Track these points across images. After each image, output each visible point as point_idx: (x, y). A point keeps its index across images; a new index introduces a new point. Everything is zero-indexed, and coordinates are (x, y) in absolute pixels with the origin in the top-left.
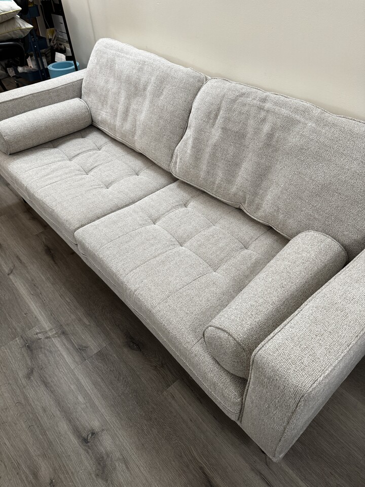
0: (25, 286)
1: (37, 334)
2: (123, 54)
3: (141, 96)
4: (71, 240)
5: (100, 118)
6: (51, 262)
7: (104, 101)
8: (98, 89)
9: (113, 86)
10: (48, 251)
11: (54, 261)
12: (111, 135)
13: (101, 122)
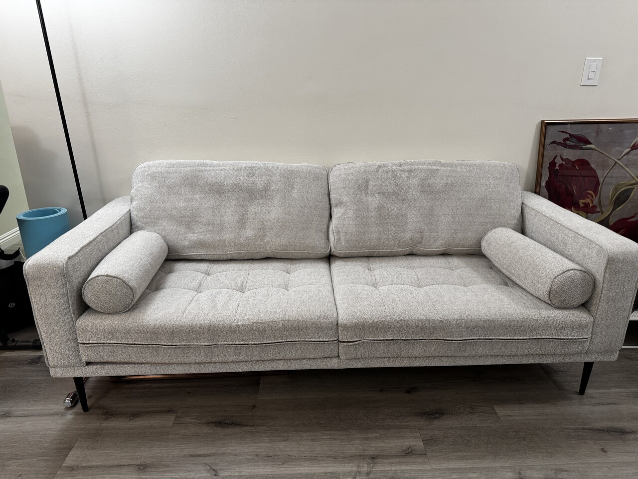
0: (258, 466)
2: (209, 168)
3: (262, 198)
4: (327, 340)
5: (186, 243)
6: (244, 428)
7: (189, 222)
8: (174, 212)
9: (204, 203)
10: (221, 424)
11: (246, 426)
12: (215, 254)
13: (190, 247)
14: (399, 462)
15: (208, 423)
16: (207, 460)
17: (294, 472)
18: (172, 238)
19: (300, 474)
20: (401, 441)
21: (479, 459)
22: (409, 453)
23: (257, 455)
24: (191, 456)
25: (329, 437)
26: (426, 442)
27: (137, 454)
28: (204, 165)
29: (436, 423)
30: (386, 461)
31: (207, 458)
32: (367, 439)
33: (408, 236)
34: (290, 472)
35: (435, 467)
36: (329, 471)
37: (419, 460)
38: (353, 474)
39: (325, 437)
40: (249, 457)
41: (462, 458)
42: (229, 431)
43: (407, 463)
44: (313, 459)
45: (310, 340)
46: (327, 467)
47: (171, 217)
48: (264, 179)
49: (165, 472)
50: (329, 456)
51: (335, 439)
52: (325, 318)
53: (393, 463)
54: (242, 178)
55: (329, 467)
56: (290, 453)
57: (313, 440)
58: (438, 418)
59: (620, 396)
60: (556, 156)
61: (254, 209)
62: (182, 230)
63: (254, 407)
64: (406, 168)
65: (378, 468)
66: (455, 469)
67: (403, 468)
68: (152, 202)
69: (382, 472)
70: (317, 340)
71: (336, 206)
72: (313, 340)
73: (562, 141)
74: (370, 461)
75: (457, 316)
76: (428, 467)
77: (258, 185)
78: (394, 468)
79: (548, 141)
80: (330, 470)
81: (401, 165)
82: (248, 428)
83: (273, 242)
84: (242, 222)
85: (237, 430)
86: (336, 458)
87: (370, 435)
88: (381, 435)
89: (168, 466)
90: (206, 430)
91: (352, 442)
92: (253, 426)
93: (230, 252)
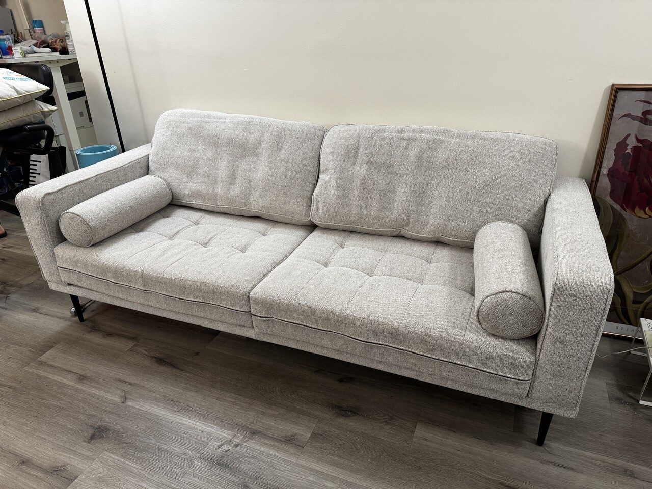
0: (159, 406)
1: (219, 447)
2: (213, 120)
3: (252, 155)
4: (238, 309)
5: (187, 192)
6: (175, 370)
7: (190, 172)
8: (180, 161)
9: (204, 154)
10: (161, 361)
11: (178, 369)
12: (208, 206)
13: (190, 196)
14: (272, 446)
15: (152, 357)
16: (127, 388)
17: (180, 421)
18: (175, 185)
19: (183, 425)
20: (292, 426)
21: (351, 471)
22: (289, 440)
23: (165, 397)
24: (120, 380)
25: (233, 400)
26: (316, 436)
27: (88, 366)
28: (209, 116)
29: (341, 420)
30: (262, 440)
31: (129, 386)
32: (263, 413)
33: (393, 215)
34: (176, 420)
35: (301, 462)
36: (207, 431)
37: (292, 450)
38: (224, 441)
39: (230, 400)
40: (158, 396)
41: (335, 464)
42: (162, 368)
43: (278, 449)
44: (204, 416)
45: (224, 306)
46: (209, 426)
47: (176, 165)
49: (93, 387)
50: (218, 418)
51: (236, 404)
52: (239, 288)
53: (266, 444)
54: (237, 133)
55: (211, 427)
56: (190, 404)
57: (218, 399)
58: (348, 416)
60: (629, 135)
61: (243, 166)
62: (185, 179)
63: (197, 354)
65: (251, 444)
66: (318, 472)
67: (271, 452)
68: (164, 149)
70: (230, 308)
72: (227, 306)
73: (640, 115)
74: (248, 435)
76: (294, 460)
77: (250, 142)
78: (262, 449)
79: (618, 113)
80: (209, 430)
82: (178, 371)
83: (257, 204)
84: (232, 177)
86: (222, 422)
87: (269, 411)
88: (279, 414)
89: (98, 383)
90: (147, 362)
91: (249, 412)
92: (183, 370)
93: (221, 206)
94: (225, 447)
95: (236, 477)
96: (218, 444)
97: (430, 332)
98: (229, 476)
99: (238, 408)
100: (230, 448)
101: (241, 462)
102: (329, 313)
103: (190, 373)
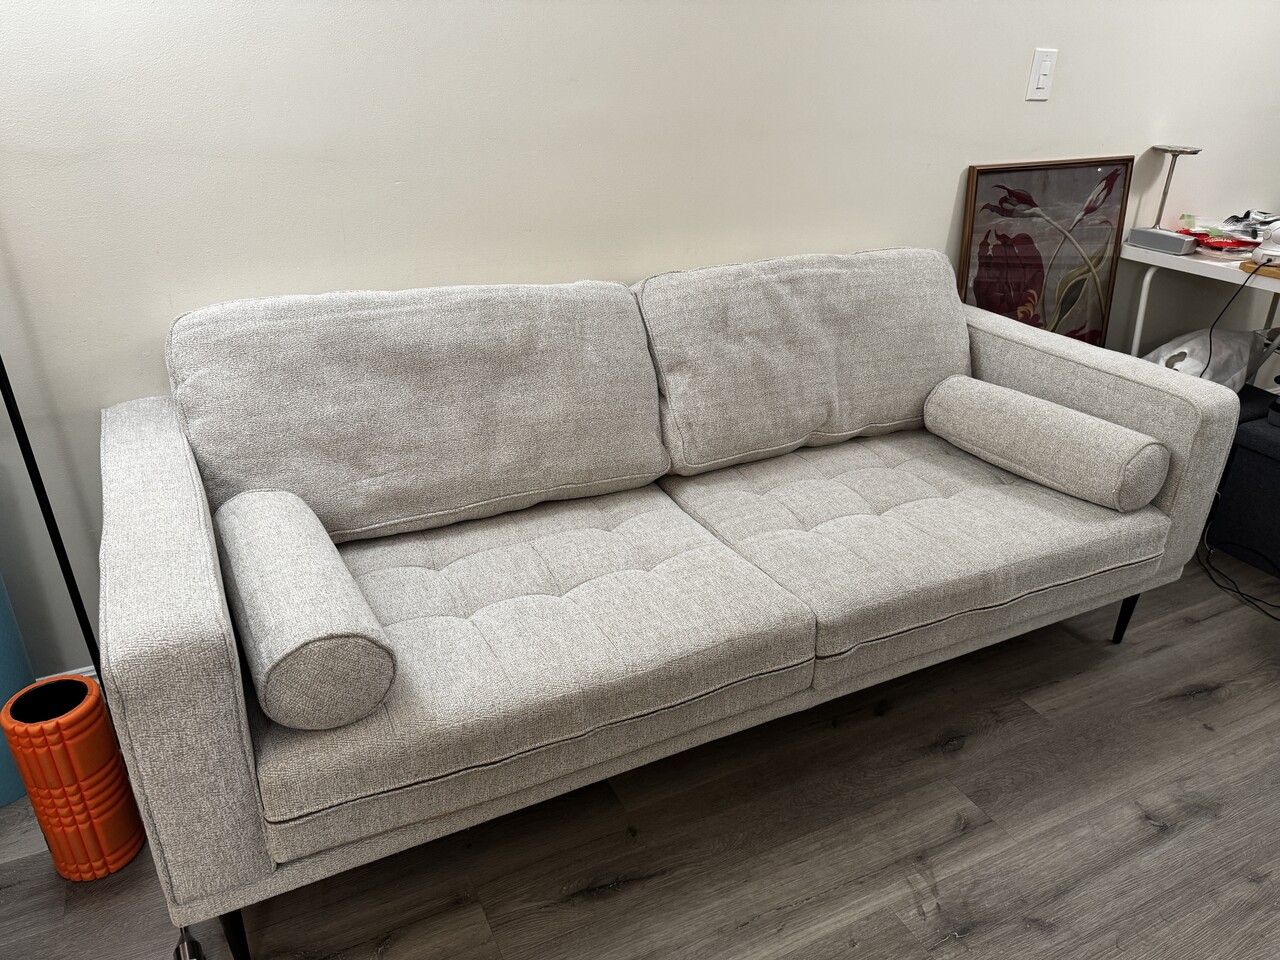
1: (922, 914)
2: (382, 312)
3: (521, 370)
5: (359, 503)
7: (357, 451)
8: (315, 432)
10: (593, 891)
12: (431, 517)
13: (368, 512)
14: (965, 851)
15: (569, 898)
17: (814, 938)
19: (827, 937)
20: (937, 809)
22: (965, 828)
23: (720, 931)
25: (818, 845)
26: (980, 795)
29: (963, 757)
30: (943, 856)
32: (883, 826)
33: (806, 413)
34: (806, 941)
35: (1021, 838)
36: (870, 911)
37: (991, 834)
38: (912, 901)
39: (812, 848)
40: (707, 941)
41: (1047, 808)
42: (624, 899)
43: (977, 848)
44: (826, 899)
45: (770, 670)
46: (860, 905)
47: (309, 445)
48: (518, 325)
50: (847, 883)
51: (832, 846)
53: (955, 856)
54: (469, 329)
55: (864, 902)
56: (776, 903)
57: (796, 862)
58: (960, 747)
59: (1163, 630)
60: (990, 231)
61: (509, 399)
62: (343, 472)
63: (633, 831)
64: (784, 274)
65: (942, 873)
66: (1051, 831)
67: (978, 858)
68: (251, 415)
69: (953, 878)
70: (783, 666)
71: (671, 370)
72: (776, 668)
73: (997, 204)
74: (919, 866)
75: (1000, 562)
76: (1011, 843)
77: (508, 340)
78: (965, 865)
79: (980, 204)
80: (869, 908)
81: (773, 270)
82: (656, 880)
84: (486, 432)
85: (636, 892)
86: (861, 883)
87: (882, 817)
88: (898, 809)
91: (865, 840)
92: (663, 872)
93: (467, 506)
94: (929, 906)
95: (1006, 923)
96: (915, 911)
97: (1078, 542)
98: (1000, 932)
99: (844, 849)
100: (935, 901)
101: (975, 903)
102: (955, 584)
103: (683, 865)
